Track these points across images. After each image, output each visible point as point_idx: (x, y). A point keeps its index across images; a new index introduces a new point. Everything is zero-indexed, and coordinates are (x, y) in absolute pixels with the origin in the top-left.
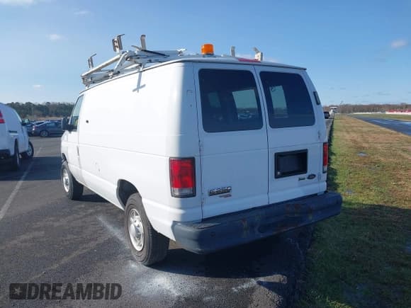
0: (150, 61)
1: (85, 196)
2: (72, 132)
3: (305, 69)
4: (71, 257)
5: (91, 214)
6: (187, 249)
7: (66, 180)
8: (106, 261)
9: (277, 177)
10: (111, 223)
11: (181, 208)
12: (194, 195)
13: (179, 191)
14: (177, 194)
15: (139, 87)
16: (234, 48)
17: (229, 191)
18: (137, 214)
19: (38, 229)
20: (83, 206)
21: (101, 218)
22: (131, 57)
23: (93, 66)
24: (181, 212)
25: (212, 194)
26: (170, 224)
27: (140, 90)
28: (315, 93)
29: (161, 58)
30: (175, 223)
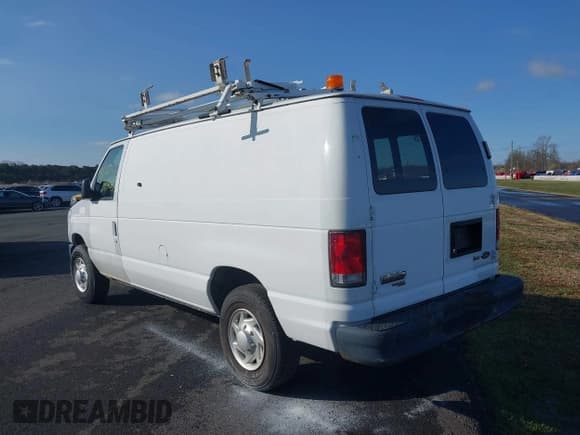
0: (269, 96)
1: (113, 296)
2: (100, 202)
3: (469, 111)
4: (139, 387)
5: (132, 324)
6: (357, 361)
7: (82, 274)
8: (198, 389)
9: (453, 256)
10: (172, 334)
11: (347, 303)
12: (363, 284)
13: (345, 278)
14: (341, 282)
15: (254, 133)
16: (354, 82)
17: (402, 277)
18: (249, 317)
19: (61, 349)
20: (114, 312)
21: (152, 328)
22: (242, 90)
23: (149, 104)
24: (346, 308)
25: (384, 281)
26: (328, 326)
27: (257, 137)
28: (484, 144)
29: (281, 93)
30: (335, 324)
